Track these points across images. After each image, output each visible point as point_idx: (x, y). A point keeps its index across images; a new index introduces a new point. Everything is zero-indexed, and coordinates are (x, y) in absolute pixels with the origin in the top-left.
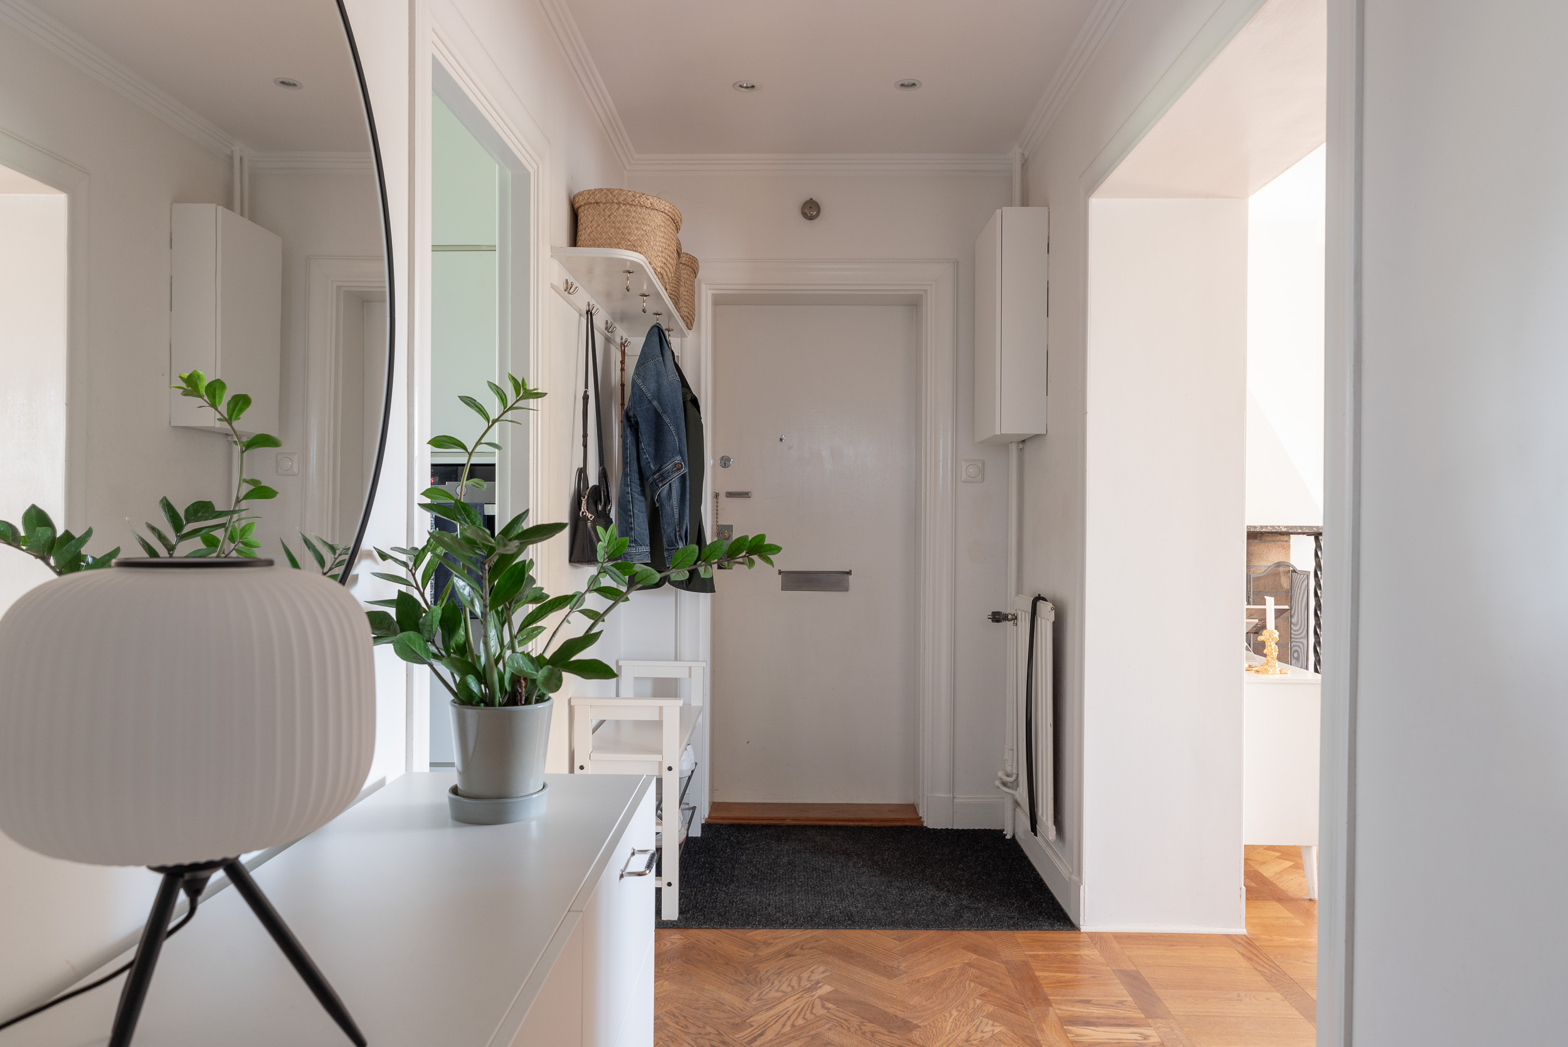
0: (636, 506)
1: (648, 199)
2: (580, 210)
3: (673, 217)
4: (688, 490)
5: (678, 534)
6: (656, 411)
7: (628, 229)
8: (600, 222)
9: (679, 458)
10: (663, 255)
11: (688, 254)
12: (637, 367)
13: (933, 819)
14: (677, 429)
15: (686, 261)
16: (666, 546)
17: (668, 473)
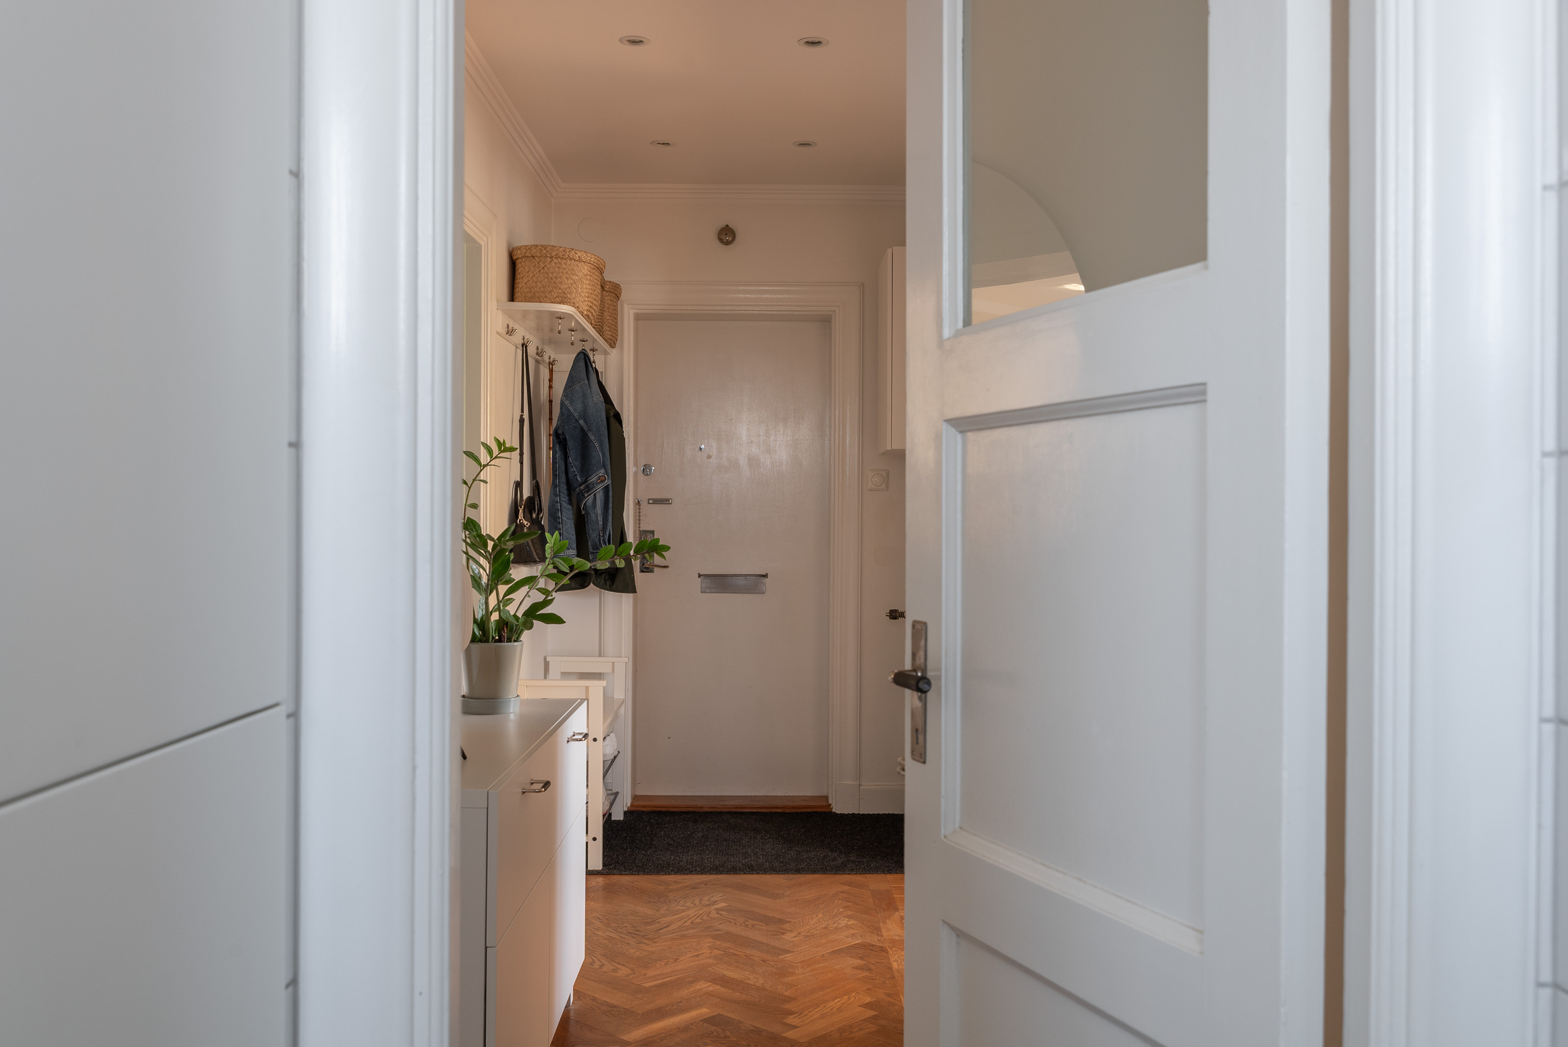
0: (564, 514)
1: (576, 254)
2: (517, 261)
3: (598, 266)
4: (611, 499)
5: (602, 538)
6: (582, 429)
7: (559, 279)
8: (535, 273)
9: (602, 471)
10: (589, 299)
11: (611, 282)
12: (566, 389)
13: (841, 806)
14: (601, 445)
15: (609, 288)
16: (591, 550)
17: (593, 484)
